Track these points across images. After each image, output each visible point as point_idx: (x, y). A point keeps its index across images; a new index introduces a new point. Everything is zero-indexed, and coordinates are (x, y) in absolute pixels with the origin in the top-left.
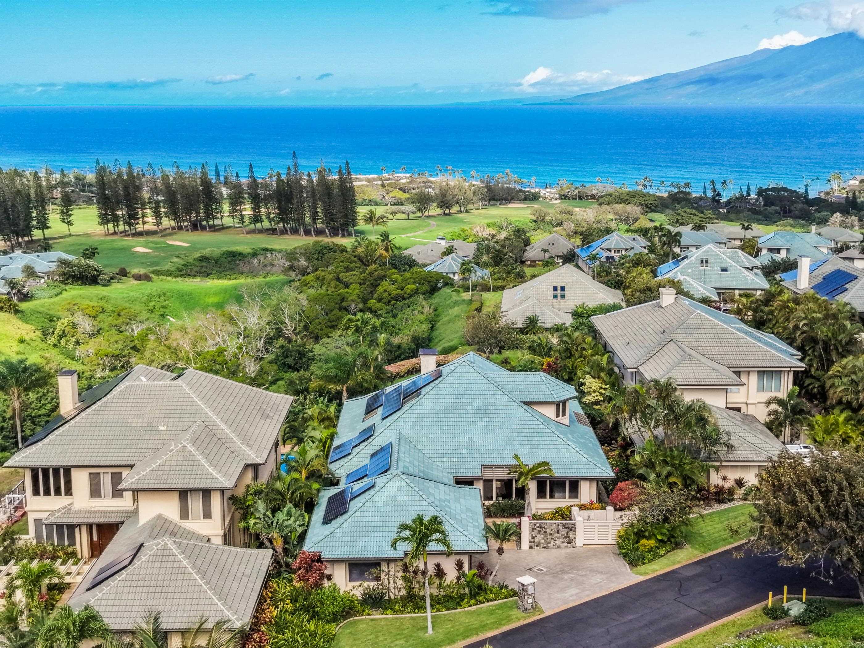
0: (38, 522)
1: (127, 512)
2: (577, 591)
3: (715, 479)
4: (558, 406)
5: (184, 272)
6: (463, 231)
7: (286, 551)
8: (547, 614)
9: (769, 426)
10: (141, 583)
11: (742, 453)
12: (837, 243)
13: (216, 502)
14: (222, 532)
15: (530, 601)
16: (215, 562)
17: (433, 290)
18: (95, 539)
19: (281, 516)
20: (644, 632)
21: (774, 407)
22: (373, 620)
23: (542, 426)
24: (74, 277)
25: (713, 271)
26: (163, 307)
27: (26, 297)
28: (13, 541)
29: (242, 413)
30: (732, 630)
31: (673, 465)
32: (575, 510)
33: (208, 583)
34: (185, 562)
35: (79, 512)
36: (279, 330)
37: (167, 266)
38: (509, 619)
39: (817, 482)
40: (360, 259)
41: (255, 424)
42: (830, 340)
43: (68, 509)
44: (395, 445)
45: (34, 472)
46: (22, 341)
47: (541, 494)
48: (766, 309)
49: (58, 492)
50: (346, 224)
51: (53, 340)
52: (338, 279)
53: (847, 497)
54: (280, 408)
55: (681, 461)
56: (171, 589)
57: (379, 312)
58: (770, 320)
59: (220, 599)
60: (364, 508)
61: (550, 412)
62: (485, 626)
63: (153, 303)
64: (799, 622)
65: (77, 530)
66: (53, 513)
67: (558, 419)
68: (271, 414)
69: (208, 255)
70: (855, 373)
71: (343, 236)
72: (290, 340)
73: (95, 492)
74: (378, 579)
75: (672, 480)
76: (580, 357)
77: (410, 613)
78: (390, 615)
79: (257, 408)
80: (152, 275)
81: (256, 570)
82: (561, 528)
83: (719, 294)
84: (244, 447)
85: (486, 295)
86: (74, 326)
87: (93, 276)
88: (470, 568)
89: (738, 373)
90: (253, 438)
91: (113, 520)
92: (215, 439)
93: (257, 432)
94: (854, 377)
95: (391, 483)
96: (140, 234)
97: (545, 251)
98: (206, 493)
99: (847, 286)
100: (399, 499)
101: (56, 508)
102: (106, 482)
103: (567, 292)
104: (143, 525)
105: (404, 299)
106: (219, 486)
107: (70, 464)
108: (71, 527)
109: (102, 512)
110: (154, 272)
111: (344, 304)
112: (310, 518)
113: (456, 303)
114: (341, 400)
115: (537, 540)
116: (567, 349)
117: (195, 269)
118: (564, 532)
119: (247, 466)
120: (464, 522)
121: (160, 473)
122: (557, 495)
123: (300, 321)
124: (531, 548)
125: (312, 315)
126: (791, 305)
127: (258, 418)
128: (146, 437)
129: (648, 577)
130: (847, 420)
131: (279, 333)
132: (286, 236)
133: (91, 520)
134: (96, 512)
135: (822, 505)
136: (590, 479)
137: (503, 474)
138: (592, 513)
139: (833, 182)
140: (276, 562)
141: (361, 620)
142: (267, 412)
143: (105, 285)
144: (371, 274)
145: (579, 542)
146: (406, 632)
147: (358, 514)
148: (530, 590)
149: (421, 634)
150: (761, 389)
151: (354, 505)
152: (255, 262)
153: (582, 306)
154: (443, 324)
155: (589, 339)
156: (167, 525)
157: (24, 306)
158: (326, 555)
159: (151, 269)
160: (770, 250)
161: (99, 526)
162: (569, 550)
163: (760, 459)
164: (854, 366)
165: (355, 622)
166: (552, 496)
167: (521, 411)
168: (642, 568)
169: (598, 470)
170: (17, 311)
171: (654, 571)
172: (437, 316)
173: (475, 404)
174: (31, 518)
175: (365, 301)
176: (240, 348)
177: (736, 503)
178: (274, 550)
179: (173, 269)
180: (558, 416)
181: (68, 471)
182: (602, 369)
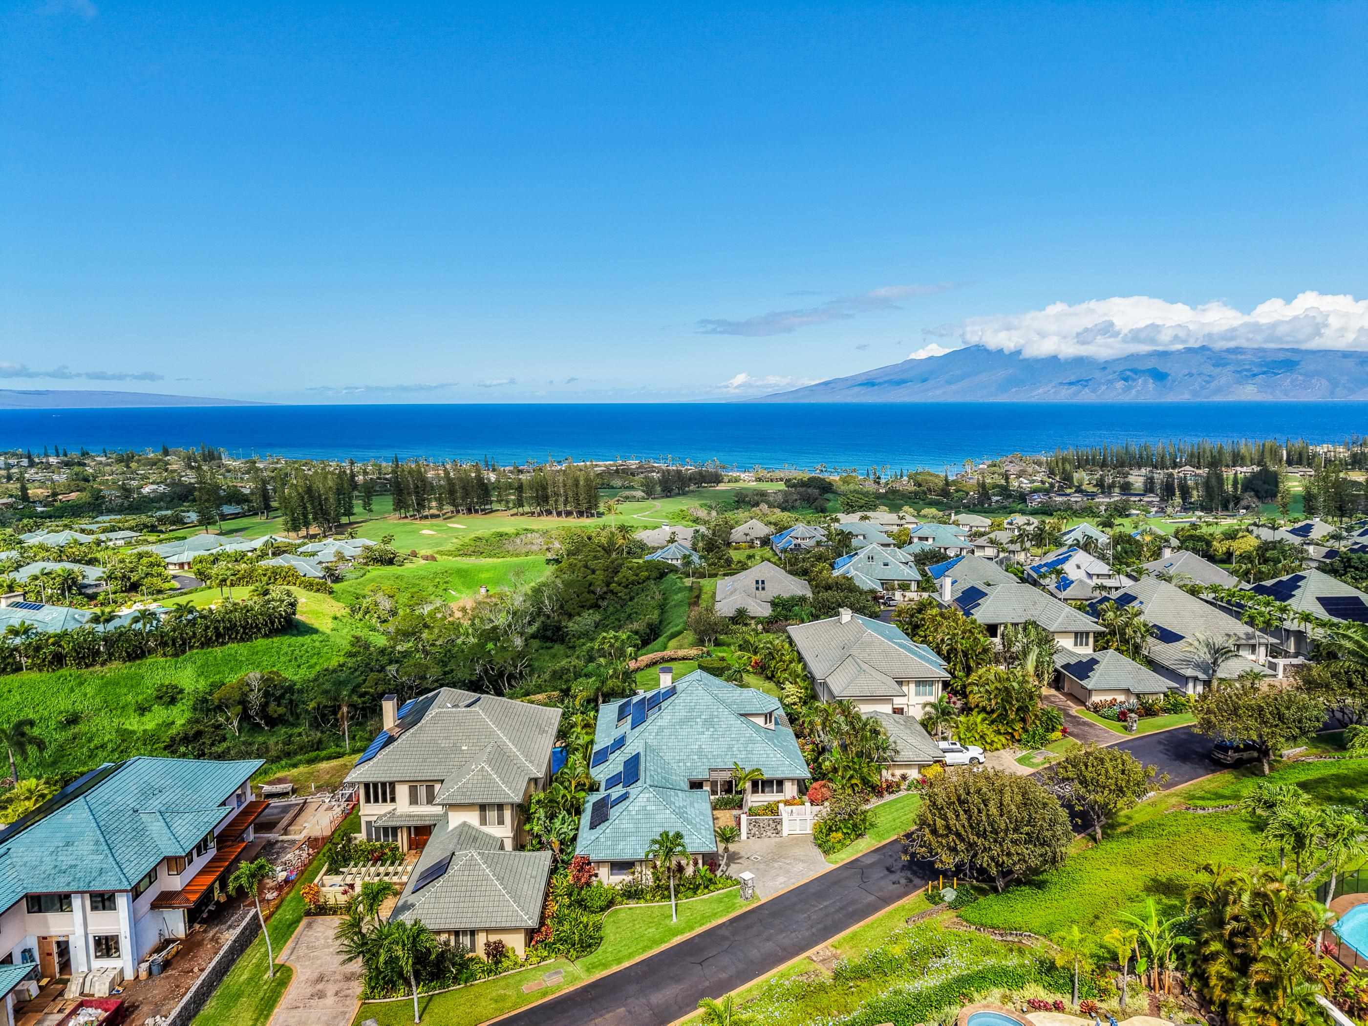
0: (369, 823)
1: (437, 816)
2: (786, 879)
3: (886, 774)
4: (766, 717)
5: (461, 552)
6: (682, 511)
7: (561, 851)
8: (763, 901)
9: (924, 724)
10: (454, 889)
11: (906, 754)
12: (971, 527)
13: (508, 814)
14: (511, 835)
15: (750, 892)
16: (509, 867)
17: (662, 575)
18: (413, 836)
19: (557, 823)
20: (836, 917)
21: (928, 709)
22: (630, 909)
23: (754, 735)
24: (374, 559)
25: (878, 566)
26: (446, 582)
27: (337, 579)
28: (350, 840)
29: (524, 730)
30: (902, 914)
31: (855, 770)
32: (781, 806)
33: (505, 888)
34: (487, 871)
35: (401, 816)
36: (540, 609)
37: (449, 547)
38: (733, 907)
39: (961, 802)
40: (604, 549)
41: (534, 739)
42: (968, 650)
43: (392, 813)
44: (642, 754)
45: (367, 786)
46: (335, 618)
47: (755, 790)
48: (920, 616)
49: (385, 800)
50: (590, 508)
51: (359, 616)
52: (586, 566)
53: (984, 818)
54: (553, 721)
55: (860, 765)
56: (478, 893)
57: (619, 594)
58: (923, 625)
59: (515, 902)
60: (622, 817)
61: (760, 721)
62: (716, 914)
63: (438, 580)
64: (952, 906)
65: (399, 831)
66: (380, 817)
67: (766, 726)
68: (546, 729)
69: (480, 536)
70: (988, 684)
71: (587, 517)
72: (548, 617)
73: (414, 800)
74: (633, 873)
75: (853, 781)
76: (781, 661)
77: (658, 902)
78: (642, 904)
79: (536, 724)
80: (436, 556)
81: (540, 871)
82: (771, 822)
83: (882, 584)
84: (527, 763)
85: (703, 582)
86: (376, 604)
87: (390, 559)
88: (703, 865)
89: (900, 683)
90: (534, 754)
91: (427, 823)
92: (505, 758)
93: (536, 747)
94: (987, 687)
95: (641, 795)
96: (426, 517)
97: (747, 535)
98: (500, 807)
99: (979, 601)
100: (648, 808)
101: (383, 812)
102: (422, 792)
103: (766, 585)
104: (452, 831)
105: (639, 583)
106: (510, 800)
107: (395, 779)
108: (395, 830)
109: (418, 816)
110: (438, 552)
111: (592, 588)
112: (579, 820)
113: (680, 590)
114: (597, 702)
115: (753, 832)
116: (770, 653)
117: (472, 549)
118: (773, 825)
119: (530, 780)
120: (698, 826)
121: (465, 790)
122: (767, 790)
123: (557, 600)
124: (748, 838)
125: (567, 598)
126: (938, 618)
127: (537, 733)
128: (453, 756)
129: (838, 866)
130: (984, 720)
131: (540, 611)
132: (542, 518)
133: (410, 823)
134: (414, 816)
135: (966, 824)
136: (792, 780)
137: (726, 776)
138: (794, 808)
139: (967, 467)
140: (555, 861)
141: (621, 909)
142: (543, 726)
143: (400, 566)
144: (612, 562)
145: (785, 833)
146: (656, 920)
147: (617, 822)
148: (750, 883)
149: (667, 922)
150: (918, 694)
151: (614, 812)
152: (518, 541)
153: (778, 597)
154: (671, 608)
155: (787, 646)
156: (470, 831)
157: (336, 587)
158: (593, 857)
159: (436, 549)
160: (920, 539)
161: (416, 828)
162: (777, 840)
163: (920, 759)
164: (988, 679)
165: (616, 911)
166: (763, 792)
167: (738, 723)
168: (833, 857)
169: (798, 772)
170: (331, 593)
171: (843, 860)
172: (665, 599)
173: (703, 717)
174: (363, 820)
175: (608, 585)
176: (509, 626)
177: (903, 793)
178: (552, 850)
179: (453, 549)
180: (766, 723)
181: (392, 784)
182: (798, 676)
